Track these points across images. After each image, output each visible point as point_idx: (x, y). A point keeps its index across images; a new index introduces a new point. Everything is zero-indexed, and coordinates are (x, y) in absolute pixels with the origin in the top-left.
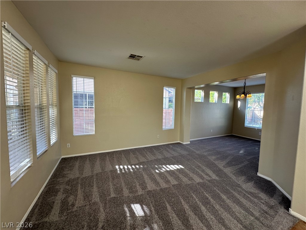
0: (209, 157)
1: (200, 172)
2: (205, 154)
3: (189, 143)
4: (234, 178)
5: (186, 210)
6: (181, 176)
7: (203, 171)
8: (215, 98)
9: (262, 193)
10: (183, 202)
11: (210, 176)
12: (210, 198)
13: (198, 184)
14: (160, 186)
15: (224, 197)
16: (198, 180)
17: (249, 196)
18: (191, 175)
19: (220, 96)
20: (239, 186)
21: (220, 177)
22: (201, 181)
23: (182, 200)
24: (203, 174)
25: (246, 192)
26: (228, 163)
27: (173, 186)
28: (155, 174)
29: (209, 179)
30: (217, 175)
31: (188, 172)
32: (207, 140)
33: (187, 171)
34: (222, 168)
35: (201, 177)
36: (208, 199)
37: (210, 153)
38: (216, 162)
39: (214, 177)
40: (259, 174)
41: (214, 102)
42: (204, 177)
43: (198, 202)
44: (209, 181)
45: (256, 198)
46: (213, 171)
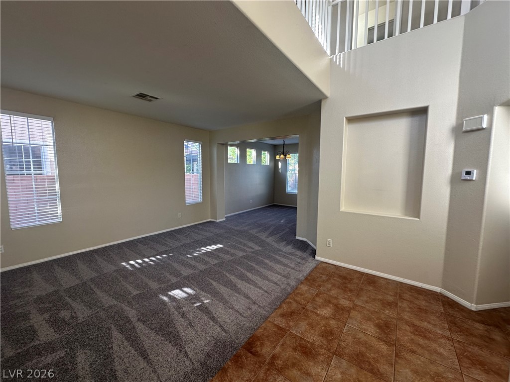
0: (251, 231)
1: (242, 247)
2: (246, 228)
3: (224, 219)
4: (276, 245)
5: (232, 280)
6: (221, 255)
7: (245, 245)
8: (253, 158)
9: (298, 251)
10: (228, 275)
11: (252, 248)
12: (254, 265)
13: (242, 257)
14: (198, 269)
15: (267, 261)
16: (241, 254)
17: (288, 255)
18: (233, 251)
19: (259, 156)
20: (280, 250)
21: (263, 247)
22: (244, 254)
23: (227, 274)
24: (245, 248)
25: (285, 253)
26: (270, 233)
27: (214, 265)
28: (188, 260)
29: (252, 250)
30: (260, 246)
31: (229, 249)
32: (246, 214)
33: (227, 248)
34: (264, 239)
35: (244, 251)
36: (252, 266)
37: (251, 227)
38: (258, 235)
39: (257, 248)
40: (297, 238)
41: (252, 163)
42: (247, 251)
43: (243, 271)
44: (253, 253)
45: (293, 256)
46: (255, 243)
